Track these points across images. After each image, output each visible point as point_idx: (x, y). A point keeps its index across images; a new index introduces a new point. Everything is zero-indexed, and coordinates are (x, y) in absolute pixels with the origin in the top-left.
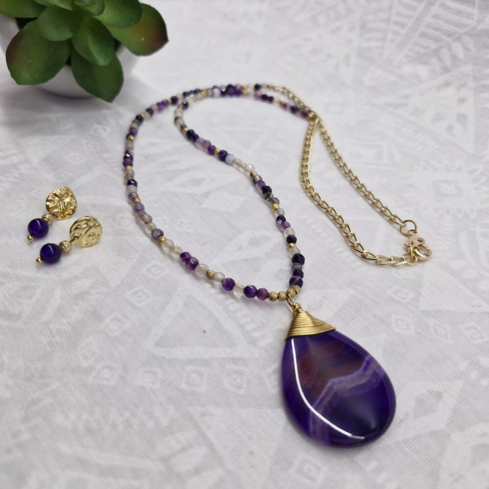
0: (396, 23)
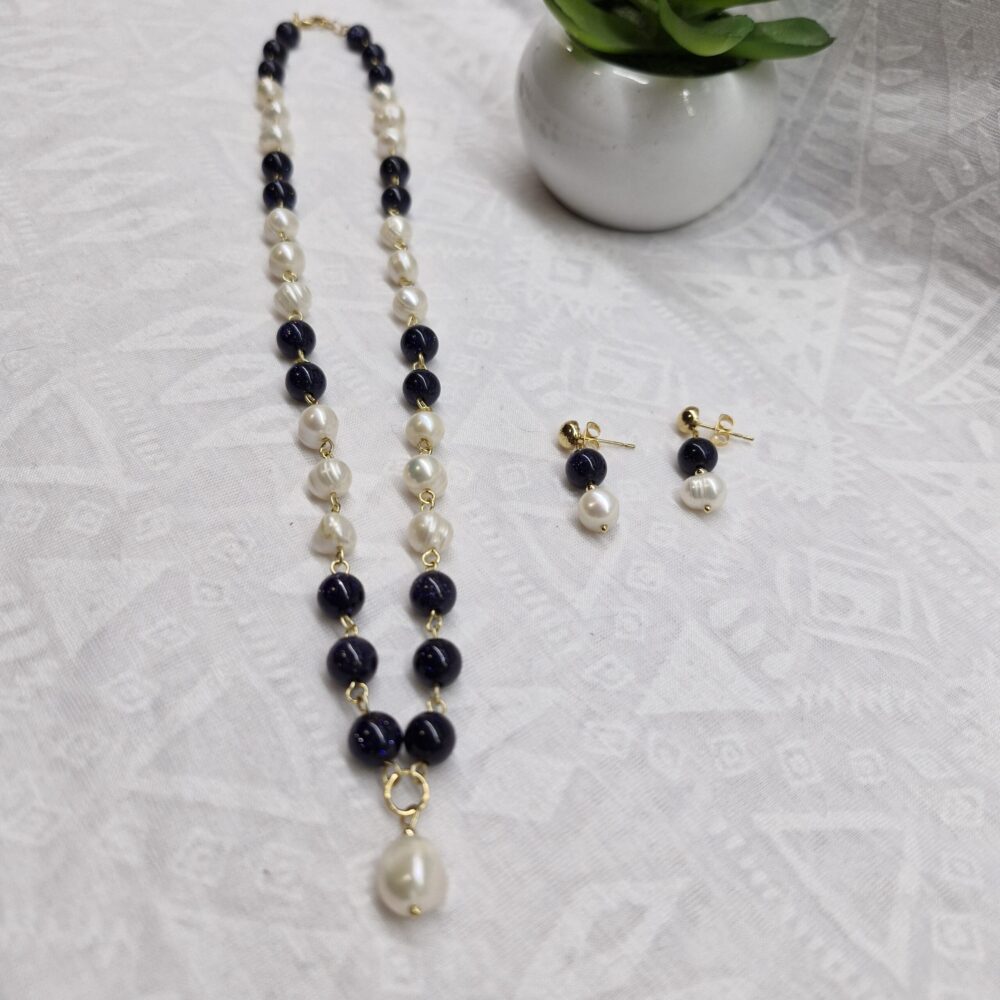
0: (931, 320)
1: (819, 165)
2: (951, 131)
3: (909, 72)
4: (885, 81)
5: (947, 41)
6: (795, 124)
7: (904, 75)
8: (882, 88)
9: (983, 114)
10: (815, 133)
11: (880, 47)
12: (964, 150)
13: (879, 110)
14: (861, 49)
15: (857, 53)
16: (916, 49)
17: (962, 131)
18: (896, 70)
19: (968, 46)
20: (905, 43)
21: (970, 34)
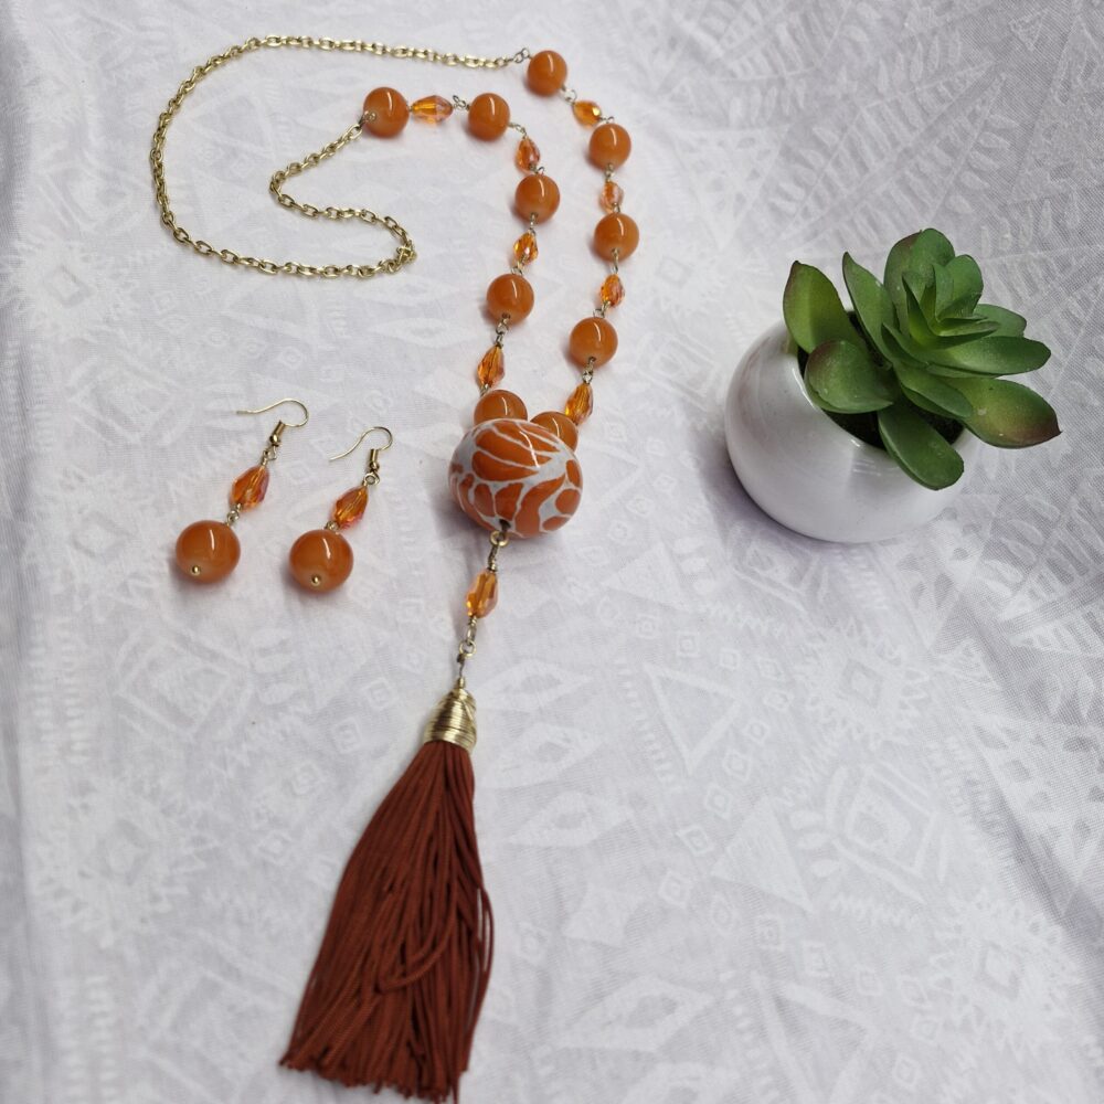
1: (909, 191)
2: (1009, 202)
3: (1001, 140)
4: (982, 141)
5: (1037, 126)
6: (906, 151)
7: (997, 142)
8: (978, 146)
9: (1035, 198)
10: (917, 165)
11: (991, 113)
12: (1012, 222)
13: (969, 164)
14: (978, 107)
15: (974, 110)
16: (1015, 124)
17: (1016, 206)
18: (994, 136)
19: (1049, 136)
20: (1010, 117)
21: (1055, 127)
